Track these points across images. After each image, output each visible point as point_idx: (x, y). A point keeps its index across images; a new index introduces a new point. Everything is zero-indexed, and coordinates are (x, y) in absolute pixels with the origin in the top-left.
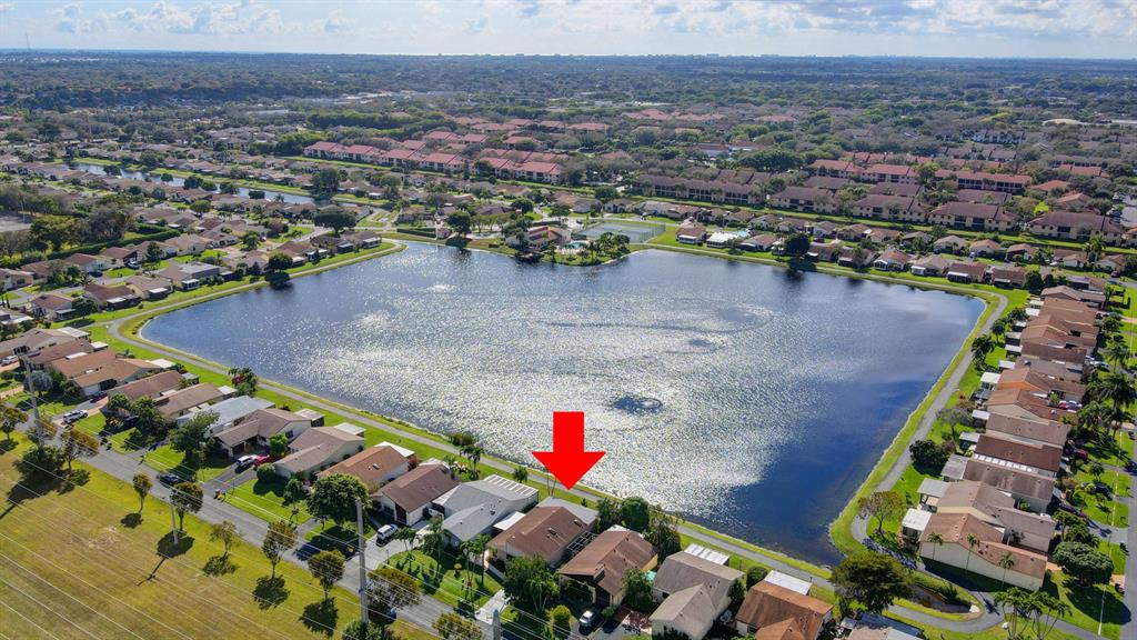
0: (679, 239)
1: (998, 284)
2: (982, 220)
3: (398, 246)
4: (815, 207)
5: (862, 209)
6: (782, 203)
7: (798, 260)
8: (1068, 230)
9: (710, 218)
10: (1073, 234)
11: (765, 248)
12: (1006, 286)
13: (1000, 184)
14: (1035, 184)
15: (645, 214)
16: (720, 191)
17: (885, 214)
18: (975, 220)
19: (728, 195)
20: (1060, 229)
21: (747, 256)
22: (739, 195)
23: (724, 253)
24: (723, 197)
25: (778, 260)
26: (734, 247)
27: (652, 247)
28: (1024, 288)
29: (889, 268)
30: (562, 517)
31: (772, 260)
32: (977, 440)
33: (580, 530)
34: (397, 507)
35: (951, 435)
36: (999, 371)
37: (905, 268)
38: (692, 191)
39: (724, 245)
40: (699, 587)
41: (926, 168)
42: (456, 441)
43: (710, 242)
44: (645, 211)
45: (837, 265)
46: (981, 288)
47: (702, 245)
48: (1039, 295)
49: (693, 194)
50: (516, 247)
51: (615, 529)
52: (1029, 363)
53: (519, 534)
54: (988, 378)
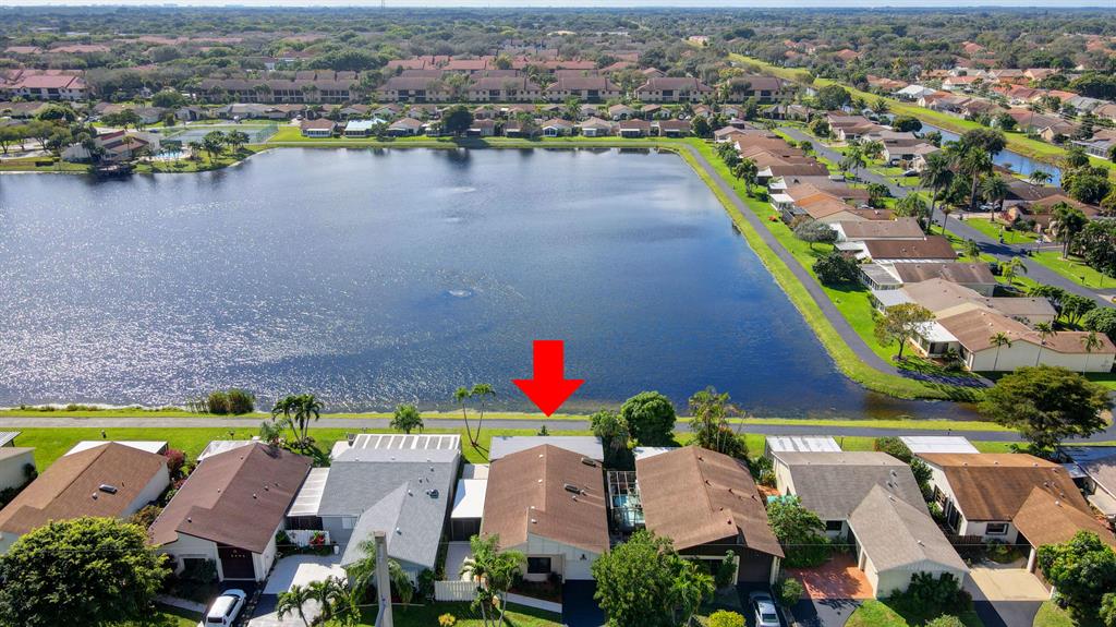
1: (669, 135)
4: (428, 96)
5: (478, 93)
6: (390, 96)
7: (461, 138)
8: (670, 92)
9: (324, 115)
10: (676, 96)
11: (415, 131)
12: (676, 135)
15: (236, 118)
16: (314, 89)
17: (503, 96)
18: (590, 92)
19: (324, 92)
20: (665, 93)
21: (399, 141)
22: (338, 93)
23: (372, 141)
24: (318, 96)
25: (440, 141)
26: (381, 133)
28: (692, 135)
29: (560, 134)
30: (561, 462)
31: (434, 141)
32: (862, 246)
33: (599, 471)
34: (224, 550)
35: (815, 253)
36: (779, 191)
37: (575, 132)
38: (277, 92)
39: (368, 133)
40: (877, 492)
41: (503, 60)
42: (218, 408)
43: (347, 133)
44: (235, 114)
45: (505, 138)
46: (653, 140)
47: (336, 136)
48: (713, 137)
49: (279, 96)
50: (85, 161)
51: (645, 454)
52: (796, 181)
53: (537, 513)
54: (778, 198)
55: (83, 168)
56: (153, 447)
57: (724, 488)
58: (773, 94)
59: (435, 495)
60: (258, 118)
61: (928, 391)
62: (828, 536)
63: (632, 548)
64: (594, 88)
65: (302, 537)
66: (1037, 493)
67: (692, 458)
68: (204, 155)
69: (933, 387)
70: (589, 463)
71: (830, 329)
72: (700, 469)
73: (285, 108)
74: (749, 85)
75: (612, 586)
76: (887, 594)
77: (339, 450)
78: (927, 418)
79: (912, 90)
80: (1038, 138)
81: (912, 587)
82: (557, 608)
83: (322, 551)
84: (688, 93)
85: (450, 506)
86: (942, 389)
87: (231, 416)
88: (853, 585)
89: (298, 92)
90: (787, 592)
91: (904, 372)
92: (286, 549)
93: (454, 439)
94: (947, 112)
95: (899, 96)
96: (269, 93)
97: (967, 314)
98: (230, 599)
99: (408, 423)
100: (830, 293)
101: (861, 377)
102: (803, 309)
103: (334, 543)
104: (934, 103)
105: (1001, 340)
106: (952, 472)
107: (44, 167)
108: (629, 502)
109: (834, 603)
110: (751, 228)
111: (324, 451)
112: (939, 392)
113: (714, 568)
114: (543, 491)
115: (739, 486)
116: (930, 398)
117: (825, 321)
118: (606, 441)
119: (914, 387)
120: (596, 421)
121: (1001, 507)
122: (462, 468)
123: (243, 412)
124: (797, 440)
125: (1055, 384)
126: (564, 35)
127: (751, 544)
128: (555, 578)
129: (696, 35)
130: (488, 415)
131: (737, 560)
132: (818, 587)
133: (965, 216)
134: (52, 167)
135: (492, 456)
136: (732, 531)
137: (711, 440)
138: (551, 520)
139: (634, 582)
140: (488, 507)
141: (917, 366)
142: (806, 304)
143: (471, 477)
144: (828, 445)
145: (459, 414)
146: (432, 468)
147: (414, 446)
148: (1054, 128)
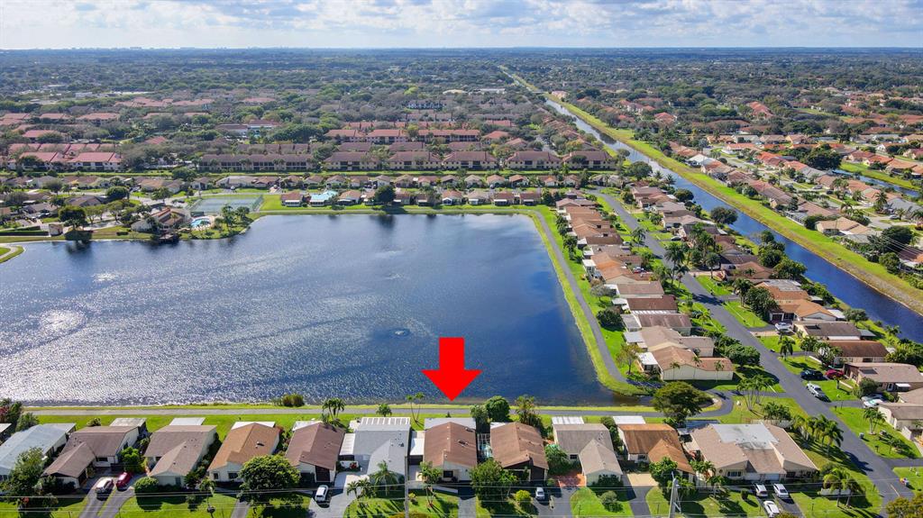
0: (284, 204)
1: (526, 204)
2: (478, 162)
3: (13, 250)
4: (361, 166)
5: (396, 163)
6: (335, 166)
7: (388, 207)
8: (530, 163)
9: (292, 184)
10: (534, 165)
11: (357, 201)
12: (531, 204)
13: (461, 137)
14: (483, 135)
15: (232, 187)
16: (282, 162)
17: (414, 165)
18: (474, 162)
19: (289, 164)
20: (527, 163)
21: (347, 209)
22: (298, 163)
23: (328, 209)
24: (285, 166)
25: (374, 209)
26: (333, 203)
27: (268, 214)
28: (542, 204)
29: (454, 203)
30: (457, 429)
31: (370, 209)
32: (626, 302)
33: (474, 434)
34: (318, 468)
35: (602, 304)
36: (588, 257)
37: (464, 201)
38: (256, 164)
39: (325, 203)
40: (593, 443)
41: (412, 130)
42: (288, 404)
43: (312, 203)
44: (231, 185)
45: (417, 207)
46: (516, 208)
47: (305, 206)
48: (555, 206)
49: (257, 168)
50: (147, 231)
51: (495, 425)
52: (600, 250)
53: (447, 452)
54: (587, 263)
55: (148, 237)
56: (271, 424)
57: (527, 441)
58: (602, 163)
59: (402, 445)
60: (247, 187)
61: (639, 391)
62: (570, 461)
63: (486, 466)
64: (478, 160)
65: (346, 464)
66: (661, 441)
67: (515, 428)
68: (224, 226)
69: (642, 389)
70: (469, 430)
71: (599, 355)
72: (518, 433)
73: (264, 178)
74: (585, 158)
75: (477, 479)
76: (591, 484)
77: (353, 425)
78: (634, 405)
79: (699, 158)
80: (768, 205)
81: (600, 481)
82: (456, 491)
83: (355, 469)
84: (542, 163)
85: (409, 451)
86: (646, 390)
87: (294, 407)
88: (578, 481)
89: (270, 164)
90: (549, 483)
91: (630, 381)
92: (340, 469)
93: (408, 419)
94: (718, 180)
95: (690, 162)
96: (250, 163)
97: (666, 348)
98: (324, 489)
99: (385, 412)
100: (605, 332)
101: (608, 384)
102: (587, 342)
103: (360, 467)
104: (710, 172)
105: (676, 365)
106: (627, 433)
107: (122, 236)
108: (487, 448)
109: (569, 488)
110: (568, 284)
111: (346, 425)
112: (644, 392)
113: (520, 475)
114: (449, 443)
115: (534, 441)
116: (640, 395)
117: (597, 350)
118: (478, 420)
119: (632, 389)
120: (473, 411)
121: (644, 447)
122: (412, 433)
123: (300, 405)
124: (565, 418)
125: (679, 392)
126: (456, 94)
127: (535, 464)
128: (455, 480)
129: (557, 90)
130: (422, 406)
131: (529, 471)
132: (563, 482)
133: (697, 274)
134: (128, 236)
135: (426, 427)
136: (528, 459)
137: (526, 418)
138: (452, 455)
139: (486, 477)
140: (426, 450)
141: (637, 378)
142: (590, 339)
143: (416, 437)
144: (578, 421)
145: (407, 405)
146: (400, 433)
147: (389, 423)
148: (777, 200)
